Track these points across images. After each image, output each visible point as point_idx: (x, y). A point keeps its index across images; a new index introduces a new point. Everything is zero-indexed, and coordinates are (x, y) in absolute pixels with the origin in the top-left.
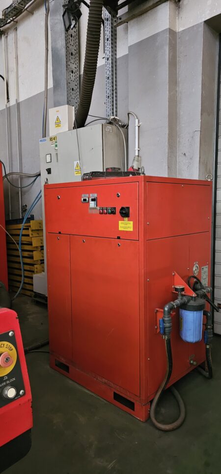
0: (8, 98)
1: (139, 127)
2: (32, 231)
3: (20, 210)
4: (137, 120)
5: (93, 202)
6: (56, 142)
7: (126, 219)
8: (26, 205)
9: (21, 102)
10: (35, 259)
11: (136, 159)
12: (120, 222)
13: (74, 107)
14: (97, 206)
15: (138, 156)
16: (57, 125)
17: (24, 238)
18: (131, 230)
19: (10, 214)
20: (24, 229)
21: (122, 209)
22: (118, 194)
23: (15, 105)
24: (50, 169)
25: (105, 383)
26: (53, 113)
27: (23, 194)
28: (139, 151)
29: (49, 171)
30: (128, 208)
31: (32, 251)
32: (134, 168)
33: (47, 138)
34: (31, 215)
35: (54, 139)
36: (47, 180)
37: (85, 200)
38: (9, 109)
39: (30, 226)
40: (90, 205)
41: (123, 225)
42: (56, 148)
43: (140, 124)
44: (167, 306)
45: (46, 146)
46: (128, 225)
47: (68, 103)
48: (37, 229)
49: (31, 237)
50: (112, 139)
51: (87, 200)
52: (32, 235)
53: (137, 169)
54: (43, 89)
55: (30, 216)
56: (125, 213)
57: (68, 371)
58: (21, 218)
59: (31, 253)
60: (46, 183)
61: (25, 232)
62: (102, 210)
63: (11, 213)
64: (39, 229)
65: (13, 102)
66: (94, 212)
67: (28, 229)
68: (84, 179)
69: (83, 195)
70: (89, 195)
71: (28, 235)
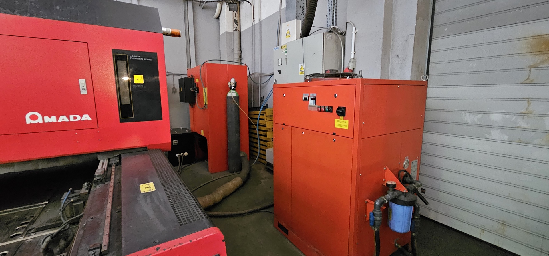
0: (254, 18)
1: (355, 33)
2: (267, 116)
3: (259, 101)
4: (354, 28)
5: (312, 101)
6: (286, 49)
7: (343, 117)
8: (263, 97)
9: (263, 20)
10: (268, 137)
11: (352, 61)
12: (336, 120)
13: (301, 21)
14: (315, 104)
15: (354, 58)
16: (287, 36)
17: (261, 121)
18: (347, 128)
19: (253, 103)
20: (261, 115)
21: (339, 108)
22: (335, 95)
23: (258, 23)
24: (281, 70)
26: (284, 27)
27: (261, 88)
28: (354, 54)
29: (280, 72)
30: (345, 108)
31: (266, 131)
32: (350, 69)
33: (280, 47)
34: (266, 105)
35: (285, 47)
36: (276, 80)
37: (305, 99)
38: (254, 26)
39: (265, 113)
40: (310, 103)
41: (339, 123)
42: (286, 54)
43: (357, 31)
44: (379, 201)
45: (279, 52)
46: (344, 124)
47: (296, 18)
48: (270, 115)
49: (266, 121)
50: (331, 46)
51: (307, 99)
52: (267, 119)
53: (353, 69)
54: (278, 9)
55: (265, 106)
56: (341, 112)
57: (287, 233)
58: (260, 106)
59: (265, 133)
60: (275, 83)
61: (261, 117)
62: (320, 108)
63: (253, 102)
64: (272, 115)
65: (257, 21)
66: (313, 109)
67: (263, 115)
68: (306, 81)
69: (304, 95)
70: (309, 95)
71: (264, 119)
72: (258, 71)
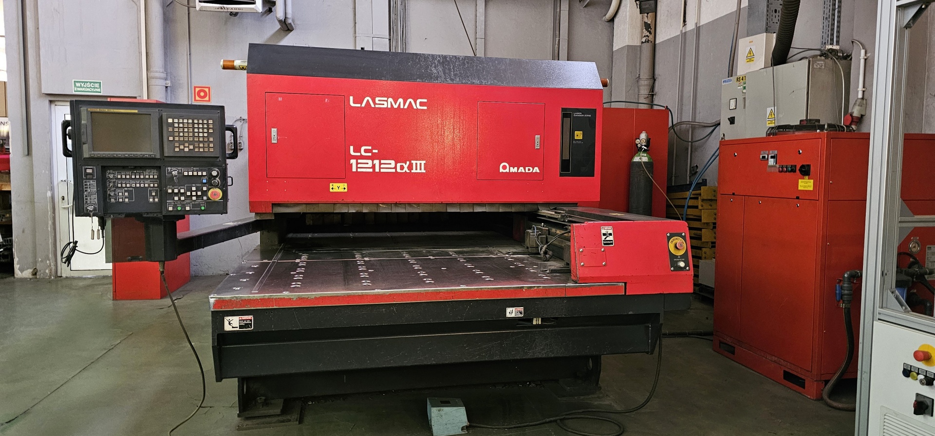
0: (684, 21)
1: (866, 59)
2: (703, 200)
3: (688, 173)
4: (863, 52)
5: (772, 160)
6: (745, 84)
7: (807, 177)
8: (697, 166)
9: (702, 25)
10: (703, 240)
11: (858, 103)
12: (800, 181)
13: (775, 34)
14: (776, 164)
15: (863, 98)
16: (748, 60)
17: (691, 212)
18: (811, 189)
19: (673, 178)
20: (691, 198)
21: (803, 166)
22: (799, 151)
23: (693, 29)
24: (734, 117)
25: (775, 362)
26: (744, 45)
27: (693, 150)
28: (864, 91)
29: (732, 120)
30: (809, 166)
31: (700, 229)
32: (854, 115)
33: (734, 78)
34: (703, 180)
35: (742, 79)
36: (724, 135)
37: (764, 157)
38: (684, 35)
39: (700, 194)
40: (769, 162)
41: (803, 184)
42: (744, 91)
43: (868, 55)
44: (848, 273)
45: (731, 88)
46: (809, 184)
47: (767, 31)
48: (709, 198)
49: (701, 210)
51: (766, 157)
52: (702, 206)
53: (860, 116)
54: (735, 9)
55: (701, 181)
56: (805, 171)
57: (733, 353)
58: (688, 183)
59: (699, 232)
60: (722, 139)
61: (692, 203)
62: (782, 168)
63: (675, 177)
64: (713, 198)
65: (691, 26)
66: (773, 170)
67: (697, 198)
68: (769, 135)
69: (762, 152)
70: (769, 152)
71: (697, 207)
72: (687, 117)
